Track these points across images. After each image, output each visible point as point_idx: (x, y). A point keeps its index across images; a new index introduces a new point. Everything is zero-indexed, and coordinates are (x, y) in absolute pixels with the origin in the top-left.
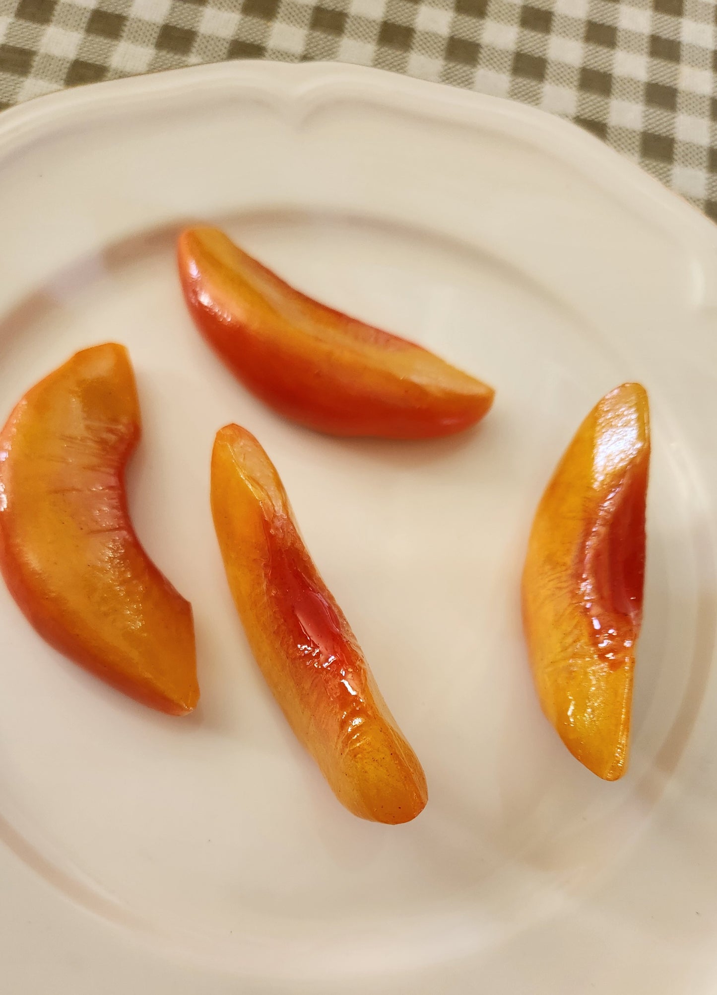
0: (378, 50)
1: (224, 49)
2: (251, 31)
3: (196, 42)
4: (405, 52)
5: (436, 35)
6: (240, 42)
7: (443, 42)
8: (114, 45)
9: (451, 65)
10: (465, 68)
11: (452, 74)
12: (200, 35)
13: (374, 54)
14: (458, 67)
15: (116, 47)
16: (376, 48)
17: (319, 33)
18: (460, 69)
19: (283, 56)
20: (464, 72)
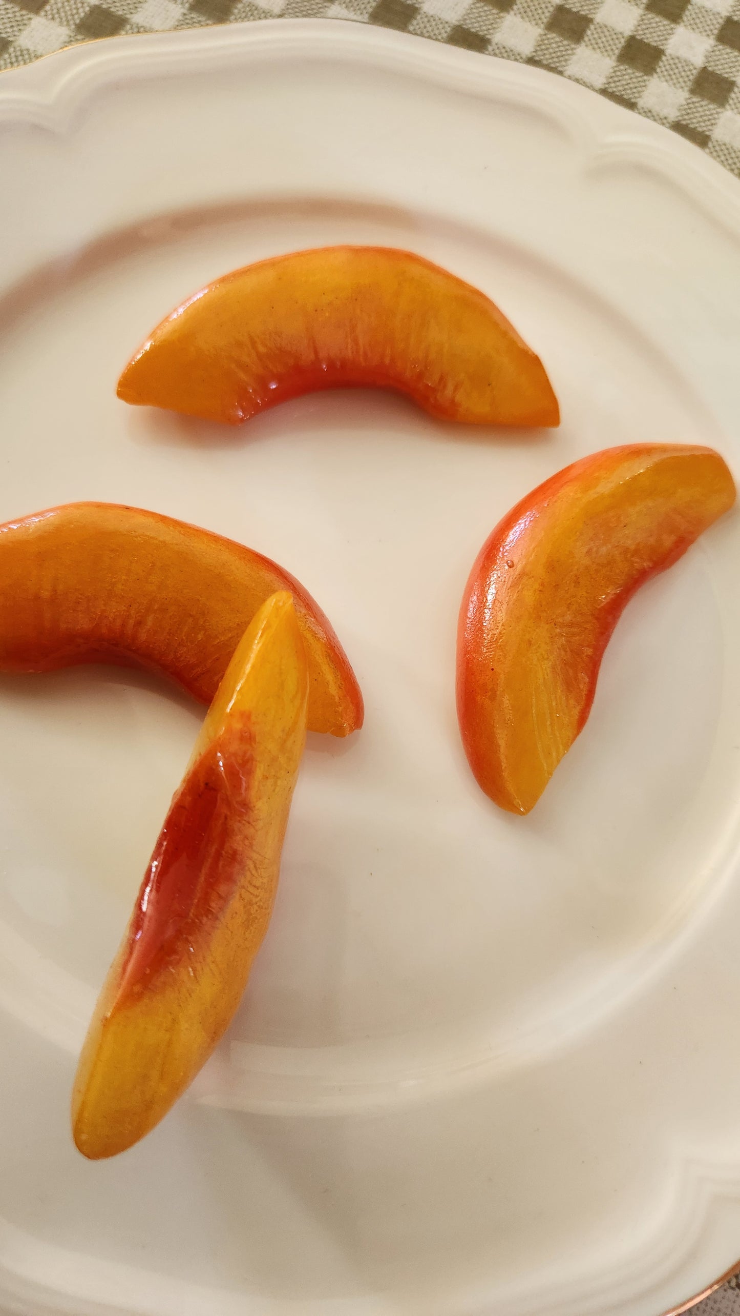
0: (616, 67)
1: (445, 32)
2: (479, 19)
3: (416, 19)
4: (646, 74)
5: (687, 63)
6: (464, 29)
7: (694, 72)
8: (325, 7)
9: (694, 100)
10: (711, 106)
11: (694, 110)
12: (422, 12)
13: (612, 70)
14: (703, 103)
15: (327, 9)
16: (614, 64)
17: (554, 35)
18: (705, 106)
19: (508, 54)
20: (709, 110)
